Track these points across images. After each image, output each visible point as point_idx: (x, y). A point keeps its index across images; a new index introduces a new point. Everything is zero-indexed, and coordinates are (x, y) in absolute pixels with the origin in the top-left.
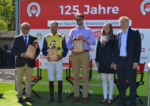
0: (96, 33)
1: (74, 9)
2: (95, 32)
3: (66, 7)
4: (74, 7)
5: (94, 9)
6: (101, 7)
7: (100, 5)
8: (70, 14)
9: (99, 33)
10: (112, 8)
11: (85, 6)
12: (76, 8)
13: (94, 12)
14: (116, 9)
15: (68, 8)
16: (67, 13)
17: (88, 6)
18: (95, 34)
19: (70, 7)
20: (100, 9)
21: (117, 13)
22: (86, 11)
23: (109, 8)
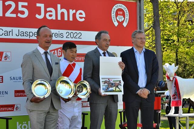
0: (56, 51)
1: (20, 9)
2: (54, 50)
3: (7, 3)
4: (20, 4)
5: (51, 11)
6: (61, 9)
7: (59, 6)
8: (14, 16)
9: (59, 52)
10: (76, 12)
11: (38, 5)
12: (23, 6)
13: (51, 16)
14: (81, 14)
15: (10, 6)
16: (8, 14)
17: (42, 6)
18: (54, 53)
19: (13, 5)
20: (60, 11)
21: (83, 20)
22: (40, 14)
23: (72, 12)
